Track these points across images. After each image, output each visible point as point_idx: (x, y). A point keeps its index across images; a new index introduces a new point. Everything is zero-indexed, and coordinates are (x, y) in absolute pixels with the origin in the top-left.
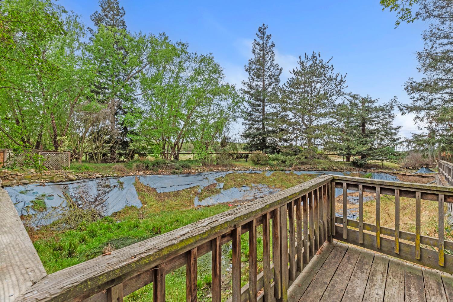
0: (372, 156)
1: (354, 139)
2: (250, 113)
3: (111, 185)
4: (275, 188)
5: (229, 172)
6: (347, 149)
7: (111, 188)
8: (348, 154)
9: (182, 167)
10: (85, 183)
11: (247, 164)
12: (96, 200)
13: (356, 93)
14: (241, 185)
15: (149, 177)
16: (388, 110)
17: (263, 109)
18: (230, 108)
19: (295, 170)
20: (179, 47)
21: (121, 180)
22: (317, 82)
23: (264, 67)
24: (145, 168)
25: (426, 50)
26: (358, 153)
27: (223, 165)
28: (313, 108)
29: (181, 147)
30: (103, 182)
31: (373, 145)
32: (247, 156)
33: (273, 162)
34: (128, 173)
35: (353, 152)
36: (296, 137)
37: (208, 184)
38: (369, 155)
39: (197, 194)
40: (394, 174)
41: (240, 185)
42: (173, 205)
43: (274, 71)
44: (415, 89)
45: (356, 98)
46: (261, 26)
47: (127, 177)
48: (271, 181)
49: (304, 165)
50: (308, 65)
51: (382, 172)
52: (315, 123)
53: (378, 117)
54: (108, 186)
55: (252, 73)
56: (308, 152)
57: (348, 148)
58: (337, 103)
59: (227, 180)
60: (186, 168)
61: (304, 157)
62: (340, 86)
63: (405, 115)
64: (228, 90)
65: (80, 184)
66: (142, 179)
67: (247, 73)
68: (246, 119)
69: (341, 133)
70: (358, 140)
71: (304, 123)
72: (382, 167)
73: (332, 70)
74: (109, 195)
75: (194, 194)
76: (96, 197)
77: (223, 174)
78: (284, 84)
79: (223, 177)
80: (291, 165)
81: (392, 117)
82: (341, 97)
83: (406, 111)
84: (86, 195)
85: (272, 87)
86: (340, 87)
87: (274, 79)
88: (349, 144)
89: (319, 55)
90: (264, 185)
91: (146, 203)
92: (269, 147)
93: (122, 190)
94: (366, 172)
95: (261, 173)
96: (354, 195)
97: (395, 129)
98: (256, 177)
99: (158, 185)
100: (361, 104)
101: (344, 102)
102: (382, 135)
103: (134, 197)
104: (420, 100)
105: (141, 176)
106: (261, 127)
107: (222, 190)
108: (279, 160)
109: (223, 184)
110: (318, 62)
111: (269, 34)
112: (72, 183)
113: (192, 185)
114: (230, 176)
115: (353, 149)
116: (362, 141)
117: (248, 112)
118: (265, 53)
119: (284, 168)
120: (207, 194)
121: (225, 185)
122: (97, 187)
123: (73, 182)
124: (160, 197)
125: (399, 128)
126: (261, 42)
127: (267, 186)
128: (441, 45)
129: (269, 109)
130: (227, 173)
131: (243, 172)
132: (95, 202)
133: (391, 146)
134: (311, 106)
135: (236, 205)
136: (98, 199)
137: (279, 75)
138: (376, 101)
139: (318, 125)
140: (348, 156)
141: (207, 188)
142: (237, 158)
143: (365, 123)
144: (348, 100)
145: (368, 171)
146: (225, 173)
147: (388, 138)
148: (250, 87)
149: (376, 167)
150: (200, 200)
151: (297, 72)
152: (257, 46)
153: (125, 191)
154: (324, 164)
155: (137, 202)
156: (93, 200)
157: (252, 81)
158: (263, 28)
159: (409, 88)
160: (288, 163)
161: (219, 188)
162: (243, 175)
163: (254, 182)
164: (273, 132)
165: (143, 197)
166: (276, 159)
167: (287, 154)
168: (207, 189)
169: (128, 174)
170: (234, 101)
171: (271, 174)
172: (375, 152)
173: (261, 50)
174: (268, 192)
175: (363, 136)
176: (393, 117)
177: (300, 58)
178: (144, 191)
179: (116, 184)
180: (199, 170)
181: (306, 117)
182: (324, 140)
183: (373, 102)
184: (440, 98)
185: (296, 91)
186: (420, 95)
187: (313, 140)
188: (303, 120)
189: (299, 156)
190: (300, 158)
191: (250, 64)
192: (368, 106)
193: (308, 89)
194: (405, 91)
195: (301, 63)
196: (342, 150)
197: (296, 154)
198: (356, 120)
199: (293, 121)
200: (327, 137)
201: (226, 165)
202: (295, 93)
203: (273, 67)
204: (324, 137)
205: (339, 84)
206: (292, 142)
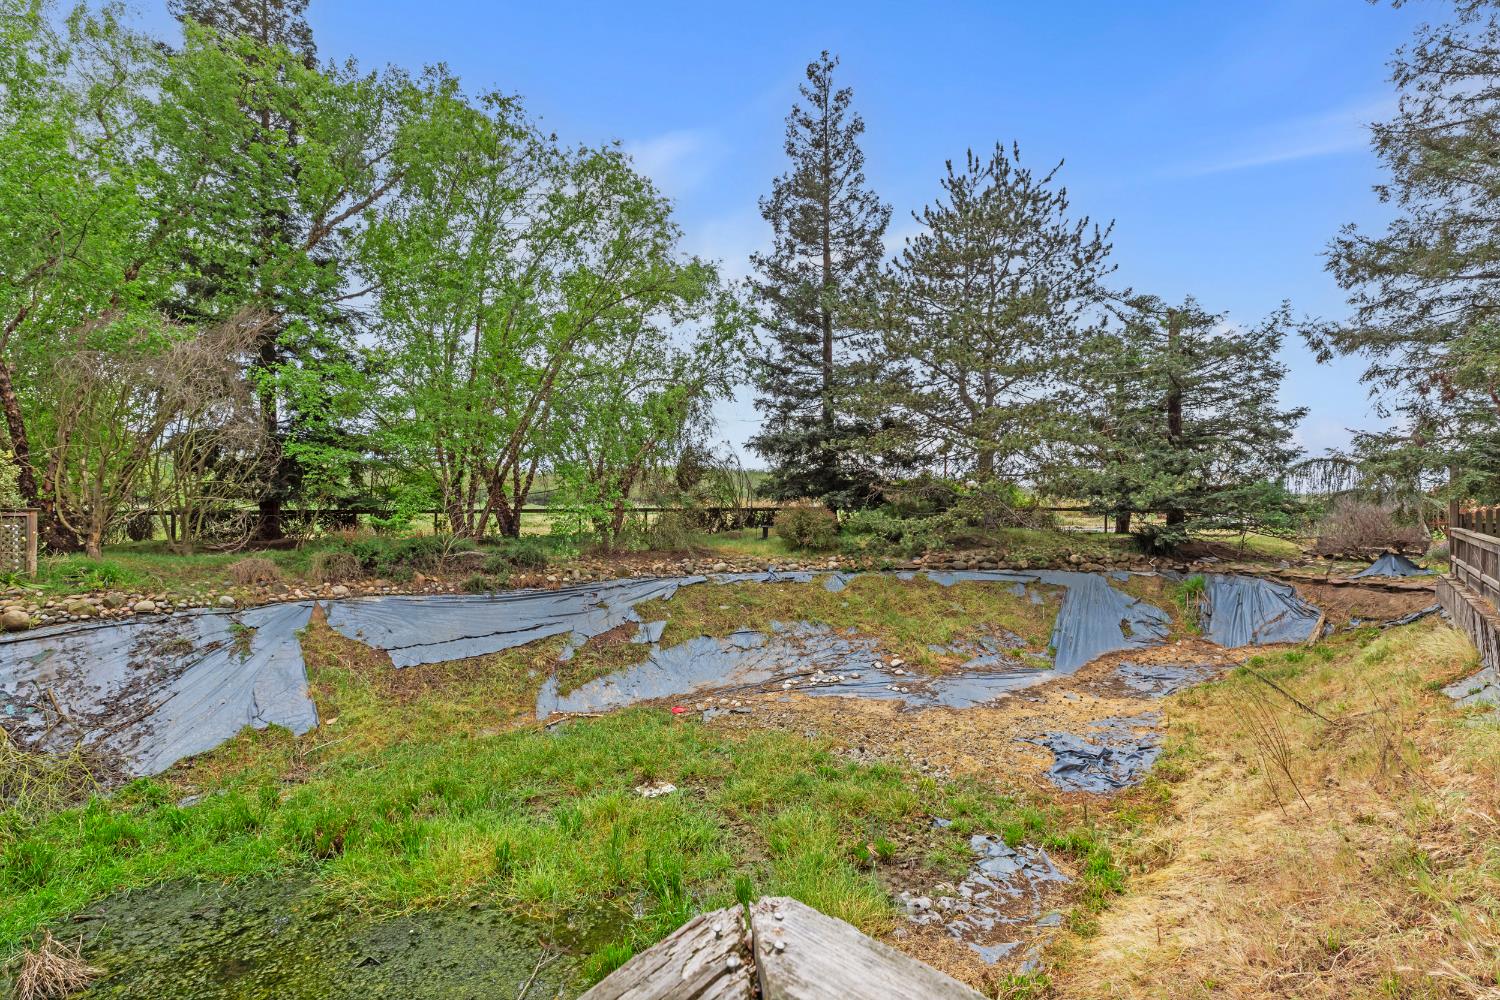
0: (1206, 515)
1: (1140, 456)
2: (778, 367)
3: (199, 644)
4: (857, 637)
5: (692, 579)
6: (1118, 490)
7: (197, 656)
8: (1121, 509)
9: (513, 561)
10: (78, 639)
11: (763, 547)
12: (113, 707)
13: (1148, 293)
14: (731, 627)
15: (372, 604)
16: (1262, 348)
17: (827, 353)
18: (706, 348)
19: (935, 568)
20: (493, 114)
21: (250, 618)
22: (1012, 254)
23: (826, 204)
24: (357, 570)
25: (1409, 116)
26: (1156, 506)
27: (674, 552)
28: (1000, 345)
29: (527, 489)
30: (167, 628)
31: (1207, 474)
32: (769, 518)
33: (858, 539)
34: (283, 589)
35: (1139, 501)
36: (943, 450)
37: (603, 628)
38: (1196, 509)
39: (554, 666)
40: (1283, 578)
41: (728, 629)
42: (446, 717)
43: (863, 215)
44: (1367, 264)
45: (1149, 311)
46: (817, 58)
47: (275, 609)
48: (844, 611)
49: (965, 549)
50: (978, 193)
51: (1243, 573)
52: (1003, 399)
53: (1224, 377)
54: (186, 648)
55: (785, 223)
56: (979, 503)
57: (1122, 486)
58: (1081, 325)
59: (679, 611)
60: (529, 565)
61: (963, 521)
62: (1092, 265)
63: (1330, 361)
64: (697, 280)
65: (51, 644)
66: (339, 612)
67: (769, 225)
68: (767, 388)
69: (1097, 433)
70: (1154, 457)
71: (965, 398)
72: (1242, 554)
73: (1064, 206)
74: (181, 684)
75: (541, 669)
76: (116, 693)
77: (667, 589)
78: (895, 262)
79: (667, 596)
80: (918, 551)
81: (1273, 375)
82: (1099, 306)
83: (1332, 349)
84: (70, 689)
85: (854, 272)
86: (1093, 270)
87: (863, 244)
88: (1125, 473)
89: (1016, 153)
90: (816, 625)
91: (334, 712)
92: (845, 485)
93: (243, 661)
94: (1185, 571)
95: (808, 579)
96: (1143, 659)
97: (1286, 418)
98: (790, 597)
99: (405, 633)
100: (1167, 332)
101: (1104, 323)
102: (1242, 439)
103: (291, 685)
104: (1387, 304)
105: (338, 599)
106: (818, 415)
107: (657, 647)
108: (877, 531)
109: (663, 624)
110: (1011, 179)
111: (844, 89)
112: (16, 642)
113: (542, 633)
114: (693, 595)
115: (1138, 489)
116: (1171, 463)
117: (773, 361)
118: (832, 152)
119: (895, 560)
120: (596, 667)
121: (669, 628)
122: (133, 654)
123: (21, 636)
124: (402, 684)
125: (1300, 413)
126: (816, 115)
127: (827, 630)
128: (1458, 104)
129: (845, 352)
130: (684, 582)
131: (742, 577)
132: (106, 716)
133: (1271, 480)
134: (990, 335)
135: (699, 706)
136: (125, 701)
137: (880, 231)
138: (1216, 320)
139: (1016, 406)
140: (1123, 514)
141: (597, 643)
142: (736, 524)
143: (1180, 397)
144: (1122, 319)
145: (1193, 569)
146: (674, 582)
147: (1261, 448)
148: (777, 271)
149: (1220, 551)
150: (563, 693)
151: (940, 218)
152: (802, 130)
153: (255, 664)
154: (1037, 542)
155: (295, 710)
156: (99, 709)
157: (786, 253)
158: (822, 64)
159: (1345, 264)
160: (907, 542)
161: (645, 640)
162: (743, 589)
163: (779, 616)
164: (860, 430)
165: (327, 686)
166: (868, 530)
167: (907, 511)
168: (596, 649)
169: (283, 596)
170: (720, 323)
171: (844, 582)
172: (1215, 500)
173: (817, 144)
174: (829, 653)
175: (1172, 443)
176: (1277, 375)
177: (949, 167)
178: (338, 663)
179: (223, 637)
180: (576, 574)
181: (974, 378)
182: (1038, 458)
183: (1206, 321)
184: (1459, 299)
185: (936, 283)
186: (1385, 287)
187: (995, 460)
188: (962, 390)
189: (947, 516)
190: (952, 526)
191: (778, 193)
192: (1190, 339)
193: (980, 278)
194: (1332, 274)
195: (954, 186)
196: (1099, 493)
197: (940, 508)
198: (1150, 387)
199: (927, 390)
200: (1045, 448)
201: (684, 554)
202: (931, 293)
203: (857, 204)
204: (1035, 449)
205: (1089, 259)
206: (928, 467)
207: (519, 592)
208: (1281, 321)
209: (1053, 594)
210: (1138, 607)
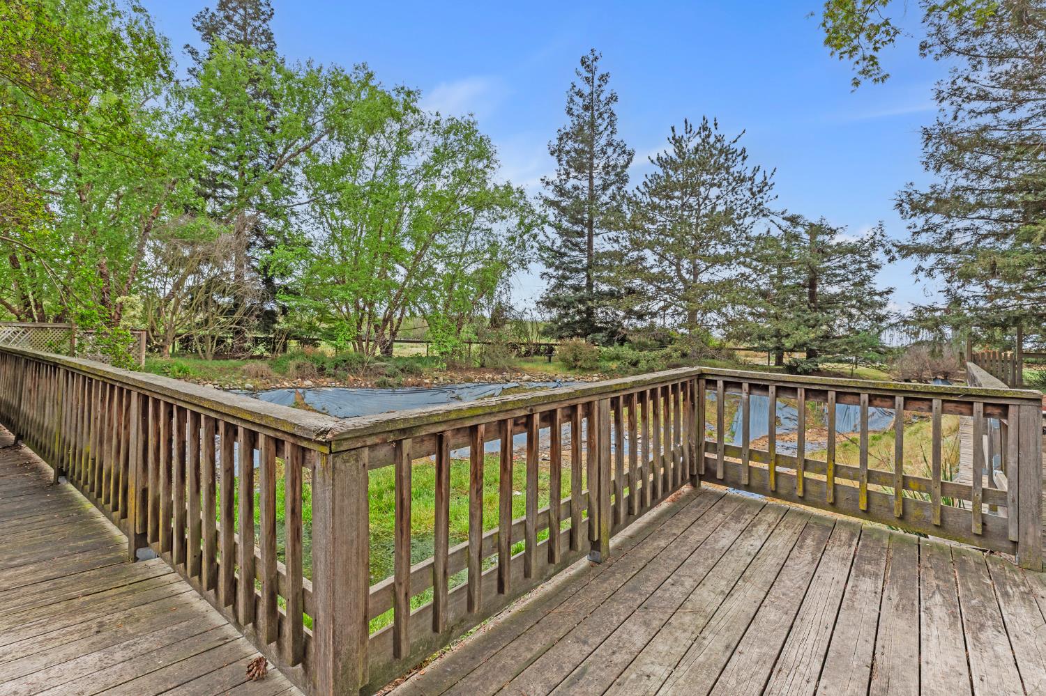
0: (829, 353)
1: (790, 316)
2: (558, 252)
6: (776, 336)
8: (778, 348)
9: (402, 370)
11: (550, 367)
13: (797, 213)
15: (327, 392)
16: (866, 250)
17: (590, 243)
18: (512, 239)
20: (400, 99)
22: (712, 185)
23: (591, 147)
24: (316, 372)
25: (941, 124)
26: (798, 347)
27: (496, 369)
28: (701, 242)
29: (398, 327)
31: (831, 328)
32: (550, 350)
33: (611, 364)
34: (277, 381)
35: (788, 343)
36: (664, 309)
38: (824, 350)
43: (615, 156)
44: (918, 207)
45: (798, 224)
46: (587, 53)
50: (691, 146)
52: (704, 277)
53: (844, 267)
55: (565, 159)
56: (688, 342)
57: (778, 334)
58: (754, 233)
60: (412, 373)
61: (679, 353)
62: (761, 195)
63: (895, 262)
64: (508, 198)
67: (554, 159)
68: (550, 265)
69: (764, 300)
70: (798, 316)
71: (681, 277)
73: (744, 158)
78: (638, 188)
81: (874, 267)
82: (764, 220)
83: (897, 255)
85: (609, 192)
86: (762, 198)
87: (616, 175)
88: (780, 326)
89: (716, 125)
92: (600, 330)
97: (881, 294)
100: (809, 237)
101: (769, 232)
102: (853, 306)
104: (927, 231)
105: (309, 389)
106: (584, 284)
108: (623, 358)
110: (712, 140)
111: (604, 73)
115: (788, 336)
116: (808, 320)
117: (555, 248)
118: (596, 114)
125: (889, 291)
126: (587, 90)
128: (973, 114)
129: (602, 243)
133: (872, 333)
134: (697, 237)
135: (523, 456)
137: (626, 166)
138: (839, 231)
139: (713, 282)
140: (779, 351)
142: (528, 353)
143: (816, 278)
144: (780, 228)
147: (866, 313)
148: (561, 191)
151: (666, 162)
152: (577, 99)
157: (564, 177)
158: (591, 57)
159: (906, 205)
160: (643, 365)
164: (611, 294)
166: (617, 358)
167: (642, 347)
169: (278, 385)
170: (521, 223)
172: (835, 344)
173: (586, 108)
175: (810, 308)
176: (878, 267)
177: (673, 131)
180: (441, 379)
181: (685, 263)
182: (726, 315)
183: (832, 232)
184: (968, 229)
185: (663, 203)
186: (927, 221)
187: (699, 316)
188: (678, 270)
189: (668, 350)
190: (671, 357)
191: (561, 139)
192: (823, 242)
193: (691, 200)
194: (898, 211)
195: (676, 142)
196: (764, 339)
197: (662, 346)
198: (797, 272)
199: (655, 270)
200: (730, 308)
201: (504, 370)
202: (661, 209)
203: (612, 148)
204: (724, 310)
205: (760, 192)
206: (654, 320)
207: (408, 389)
208: (878, 233)
209: (733, 400)
210: (787, 409)
